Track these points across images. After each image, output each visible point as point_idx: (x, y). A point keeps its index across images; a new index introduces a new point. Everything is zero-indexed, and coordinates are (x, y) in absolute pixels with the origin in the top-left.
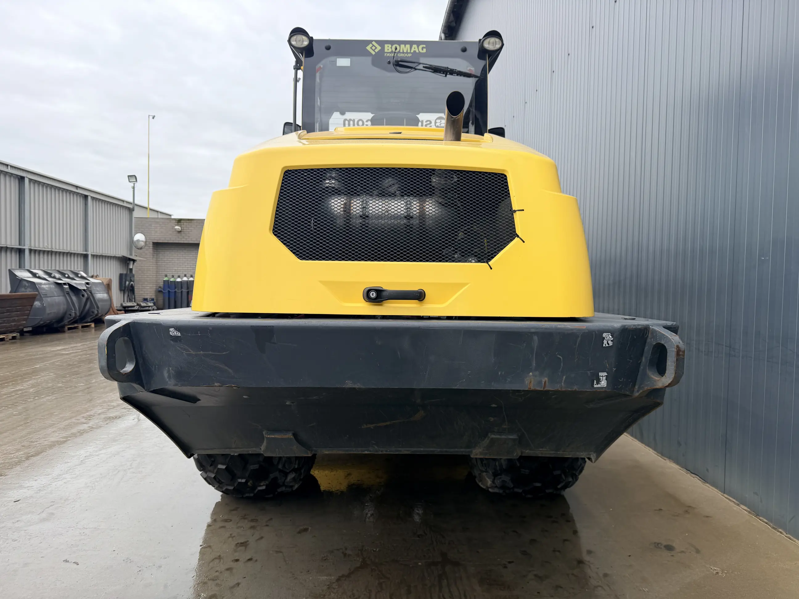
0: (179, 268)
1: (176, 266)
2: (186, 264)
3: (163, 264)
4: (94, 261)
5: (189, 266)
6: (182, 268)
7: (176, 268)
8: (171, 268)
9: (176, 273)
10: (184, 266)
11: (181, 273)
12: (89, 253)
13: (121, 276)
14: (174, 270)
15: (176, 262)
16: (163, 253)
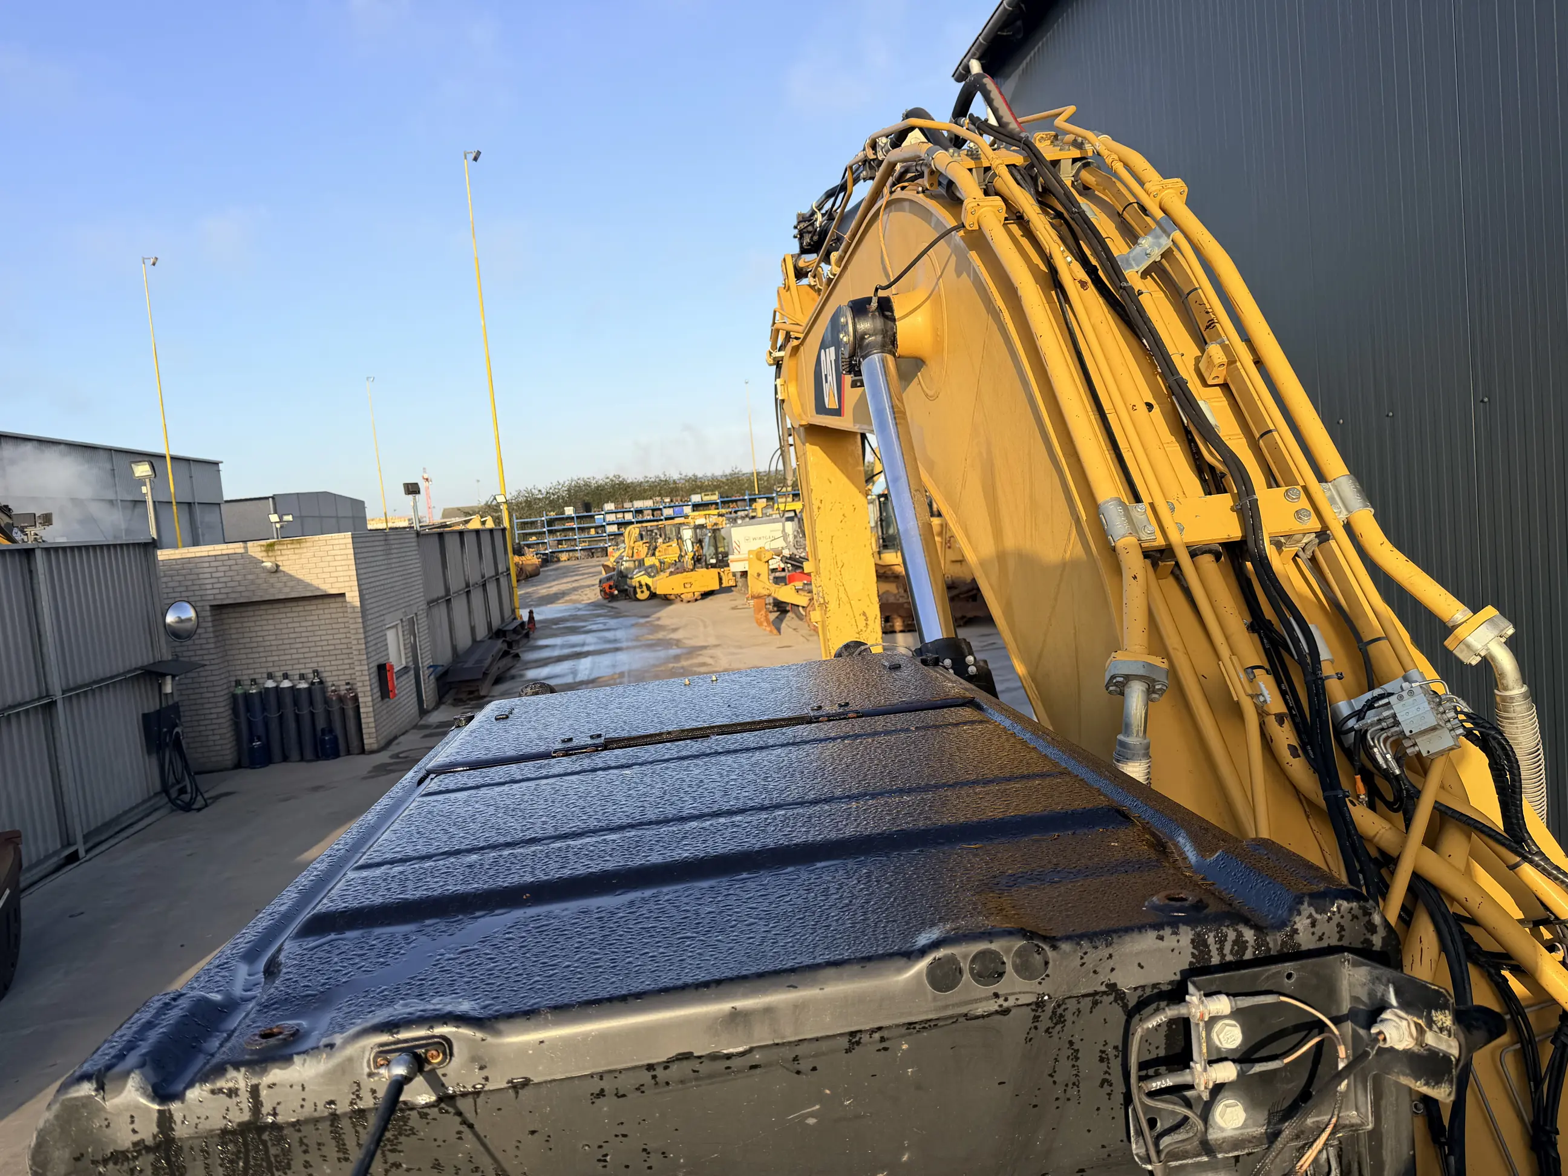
0: (282, 658)
1: (274, 653)
2: (300, 645)
3: (242, 651)
4: (72, 710)
5: (307, 650)
6: (289, 657)
7: (276, 658)
8: (264, 659)
9: (277, 669)
10: (295, 651)
11: (290, 667)
12: (58, 696)
13: (146, 717)
14: (271, 664)
15: (273, 643)
16: (238, 625)
